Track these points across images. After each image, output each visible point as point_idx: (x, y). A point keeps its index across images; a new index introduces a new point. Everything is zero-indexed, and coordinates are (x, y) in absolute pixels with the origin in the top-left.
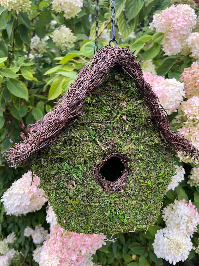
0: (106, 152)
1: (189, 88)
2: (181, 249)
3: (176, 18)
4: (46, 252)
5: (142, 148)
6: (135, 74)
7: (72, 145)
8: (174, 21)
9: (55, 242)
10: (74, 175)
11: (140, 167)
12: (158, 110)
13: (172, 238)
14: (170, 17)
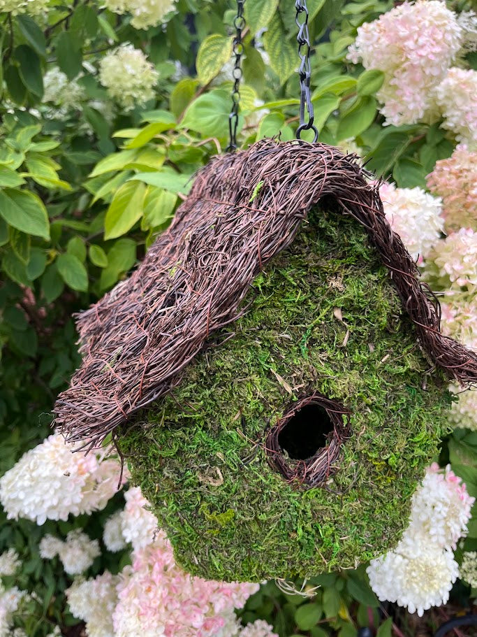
0: (295, 397)
1: (451, 207)
2: (435, 581)
3: (416, 37)
4: (129, 611)
5: (376, 381)
6: (369, 215)
7: (215, 385)
8: (410, 44)
9: (150, 587)
10: (220, 455)
11: (369, 424)
12: (419, 296)
13: (413, 556)
14: (402, 34)
